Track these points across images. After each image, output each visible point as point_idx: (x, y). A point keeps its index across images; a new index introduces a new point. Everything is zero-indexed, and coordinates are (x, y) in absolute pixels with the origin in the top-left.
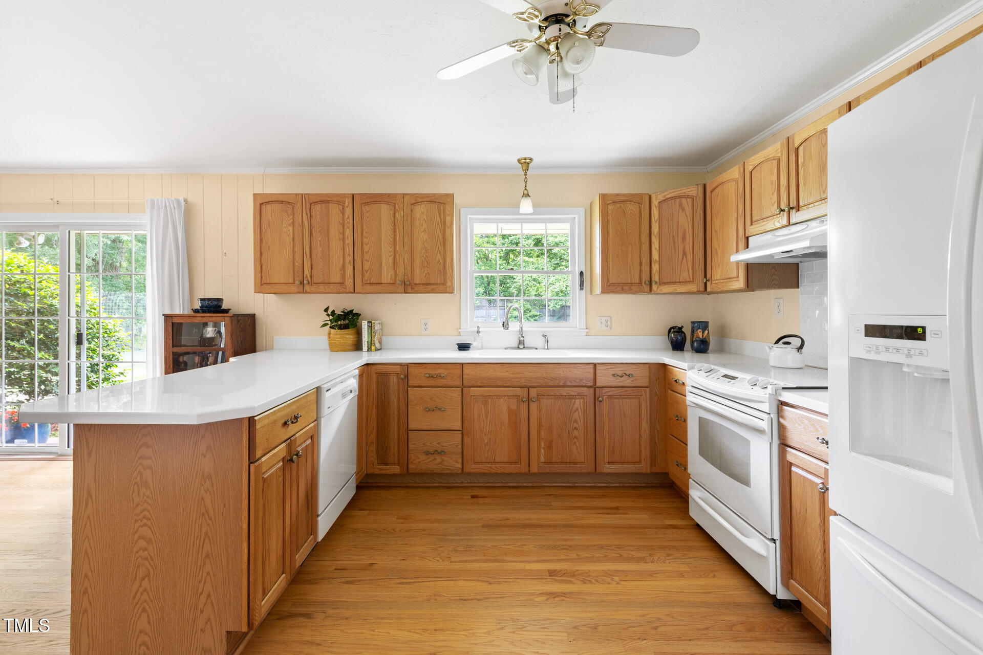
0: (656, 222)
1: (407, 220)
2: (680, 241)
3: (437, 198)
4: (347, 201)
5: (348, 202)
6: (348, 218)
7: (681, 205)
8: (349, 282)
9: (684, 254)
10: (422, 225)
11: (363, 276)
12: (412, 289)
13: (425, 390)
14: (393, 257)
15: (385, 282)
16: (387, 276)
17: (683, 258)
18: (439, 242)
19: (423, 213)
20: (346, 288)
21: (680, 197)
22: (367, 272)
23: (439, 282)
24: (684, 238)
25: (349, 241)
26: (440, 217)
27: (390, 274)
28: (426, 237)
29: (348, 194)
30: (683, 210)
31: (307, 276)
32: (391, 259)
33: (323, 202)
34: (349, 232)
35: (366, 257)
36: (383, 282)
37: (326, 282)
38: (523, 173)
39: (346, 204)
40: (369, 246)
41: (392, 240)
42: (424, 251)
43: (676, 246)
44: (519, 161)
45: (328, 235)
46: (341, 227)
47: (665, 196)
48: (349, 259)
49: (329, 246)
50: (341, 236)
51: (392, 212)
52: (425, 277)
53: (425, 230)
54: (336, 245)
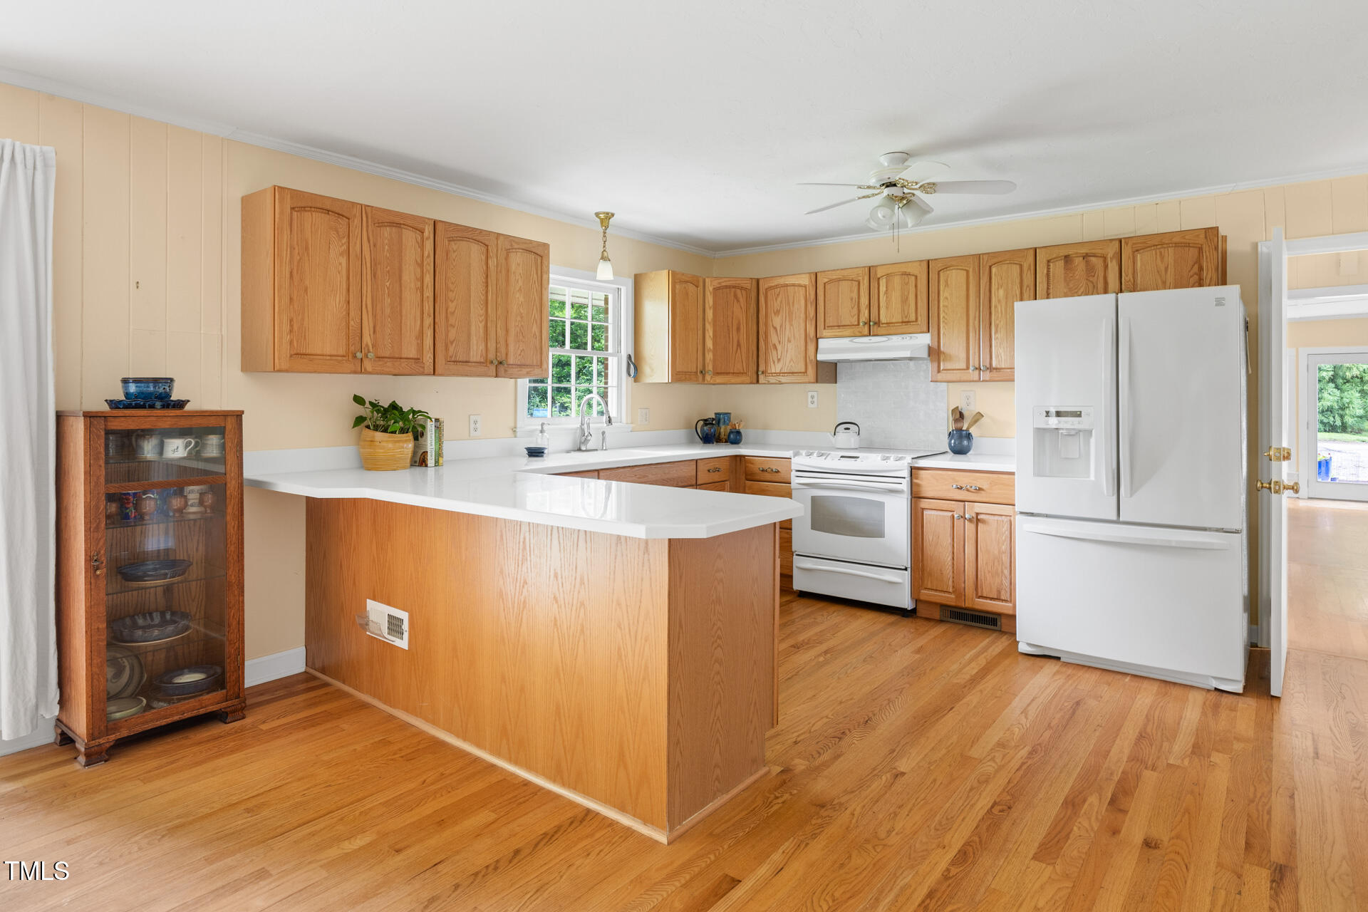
0: (710, 308)
1: (501, 272)
2: (735, 333)
3: (534, 247)
4: (426, 230)
5: (428, 231)
6: (429, 256)
7: (735, 296)
8: (428, 358)
9: (739, 345)
10: (518, 281)
11: (447, 349)
12: (506, 371)
14: (483, 323)
15: (475, 360)
16: (476, 352)
17: (737, 349)
18: (535, 307)
19: (518, 265)
20: (424, 368)
21: (734, 287)
22: (452, 343)
23: (535, 364)
24: (738, 329)
25: (429, 293)
26: (537, 273)
27: (481, 348)
28: (522, 299)
29: (429, 219)
30: (738, 301)
31: (367, 345)
32: (482, 325)
33: (393, 224)
34: (428, 279)
35: (452, 321)
36: (471, 360)
37: (397, 356)
38: (601, 230)
39: (426, 234)
40: (454, 303)
41: (483, 297)
42: (519, 319)
43: (731, 336)
44: (597, 214)
45: (400, 280)
46: (419, 270)
47: (720, 283)
48: (428, 321)
49: (401, 298)
50: (419, 284)
51: (484, 258)
52: (520, 355)
53: (520, 290)
54: (410, 297)
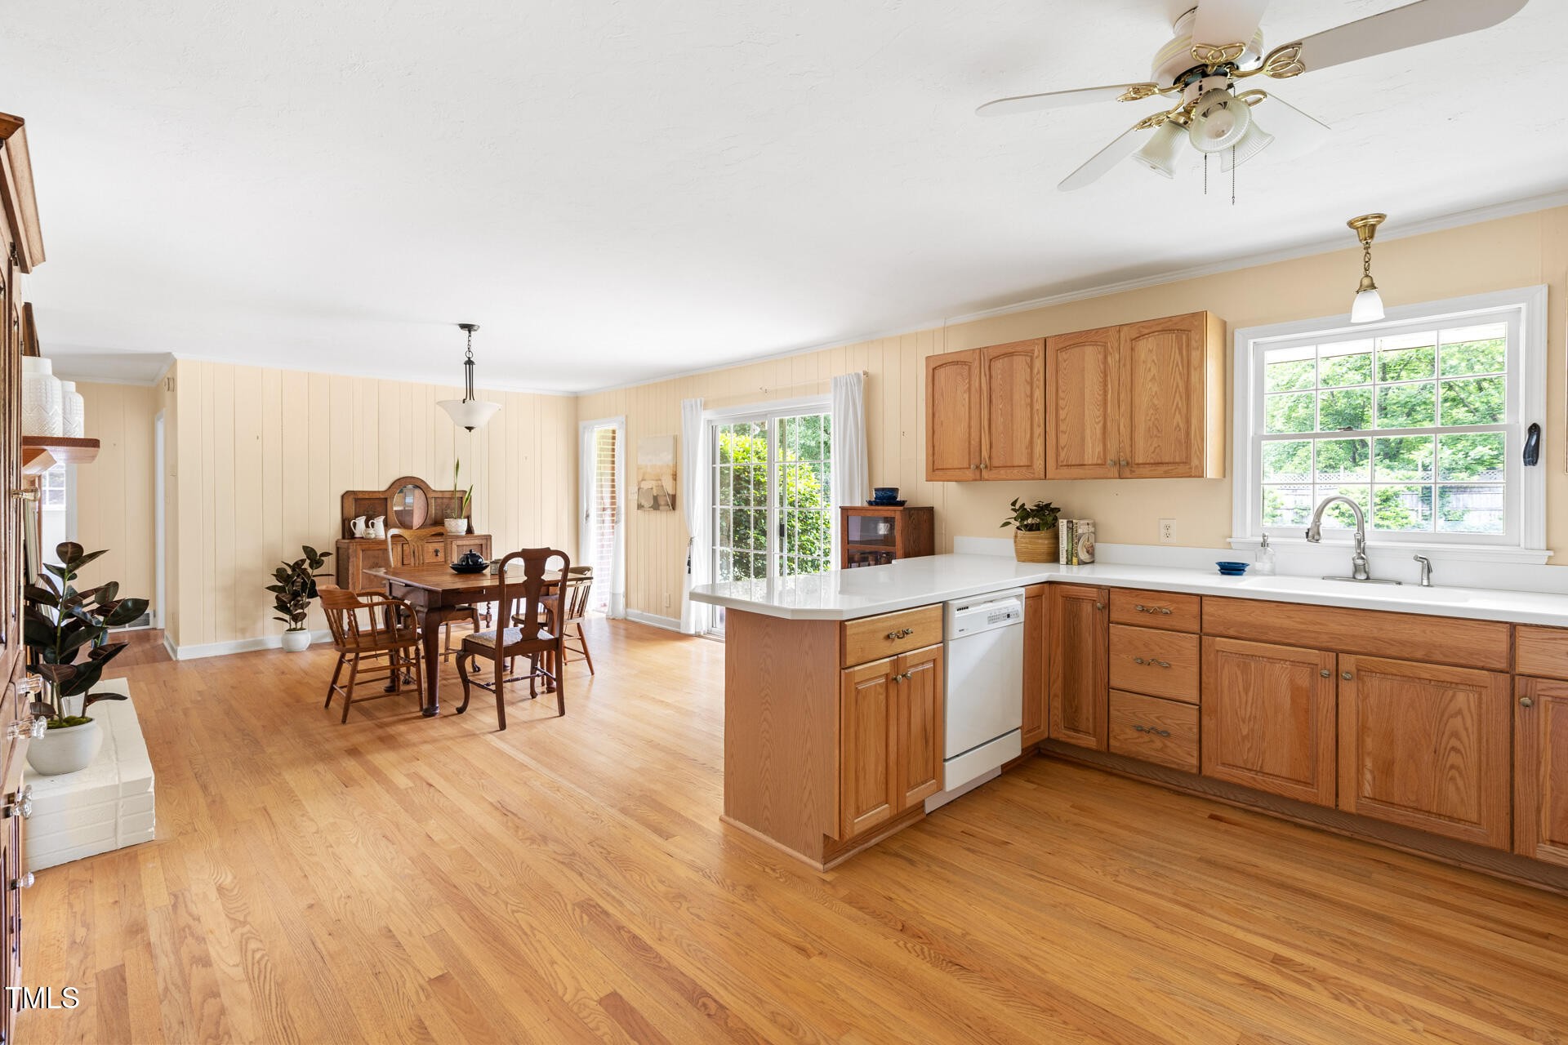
1: (1124, 365)
3: (1176, 324)
4: (1036, 350)
5: (1038, 351)
6: (1038, 373)
8: (1039, 464)
10: (1150, 369)
11: (1057, 455)
12: (1132, 471)
13: (1136, 630)
14: (1101, 424)
15: (1090, 463)
16: (1092, 453)
18: (1178, 394)
19: (1151, 351)
20: (1034, 473)
22: (1063, 449)
23: (1177, 460)
25: (1039, 406)
26: (1181, 353)
27: (1097, 450)
28: (1155, 389)
29: (1037, 339)
31: (984, 458)
32: (1099, 427)
33: (1006, 355)
34: (1038, 394)
35: (1063, 427)
36: (1086, 463)
37: (1009, 465)
38: (1361, 245)
39: (1036, 354)
40: (1066, 411)
41: (1100, 398)
42: (1152, 411)
44: (1351, 224)
45: (1012, 400)
46: (1028, 388)
48: (1039, 431)
49: (1012, 415)
50: (1029, 400)
51: (1101, 357)
52: (1153, 452)
53: (1153, 378)
54: (1021, 413)
